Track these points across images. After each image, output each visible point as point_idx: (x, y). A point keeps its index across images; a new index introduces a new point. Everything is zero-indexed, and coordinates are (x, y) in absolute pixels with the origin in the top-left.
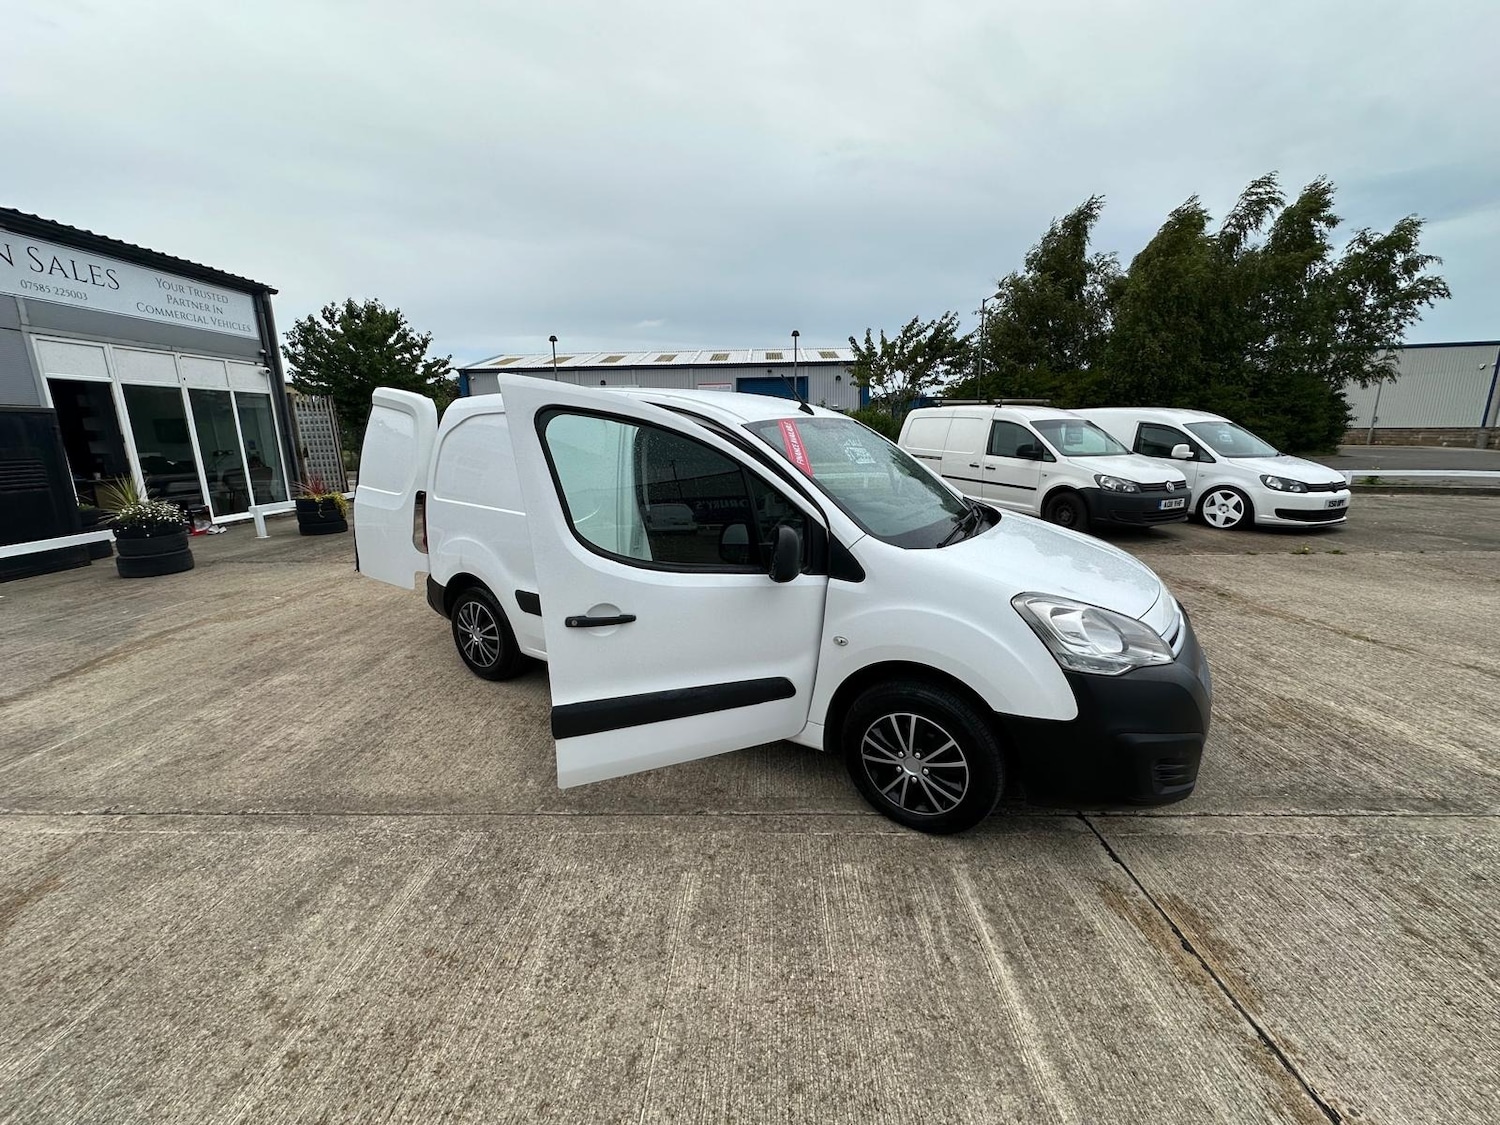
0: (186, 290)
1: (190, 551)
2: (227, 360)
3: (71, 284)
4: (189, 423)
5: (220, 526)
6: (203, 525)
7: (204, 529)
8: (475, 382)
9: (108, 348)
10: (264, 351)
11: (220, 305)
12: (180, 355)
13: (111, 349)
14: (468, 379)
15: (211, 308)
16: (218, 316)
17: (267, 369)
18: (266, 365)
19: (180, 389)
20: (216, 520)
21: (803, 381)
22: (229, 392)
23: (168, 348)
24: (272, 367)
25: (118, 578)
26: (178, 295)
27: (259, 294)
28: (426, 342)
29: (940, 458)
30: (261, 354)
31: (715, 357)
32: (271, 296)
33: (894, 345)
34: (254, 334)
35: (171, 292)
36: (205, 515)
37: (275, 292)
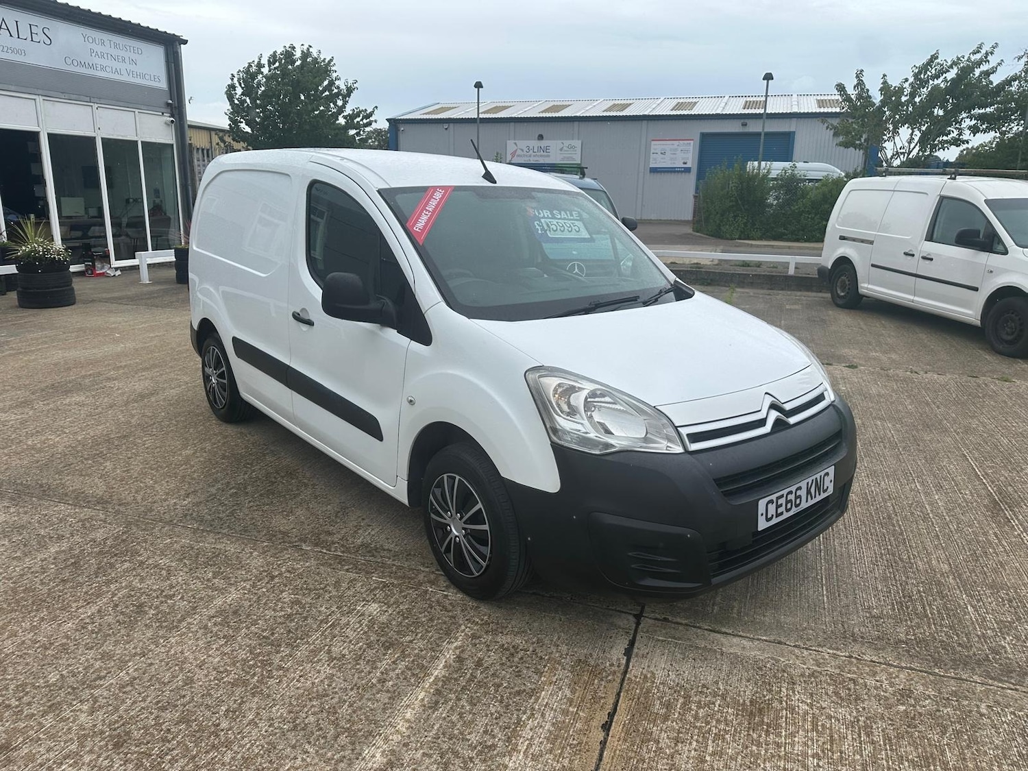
0: (107, 43)
1: (73, 289)
2: (137, 111)
3: (15, 43)
4: (100, 169)
5: (116, 269)
6: (102, 268)
7: (104, 271)
8: (406, 134)
9: (39, 99)
10: (171, 102)
11: (133, 56)
12: (96, 106)
13: (41, 100)
14: (397, 130)
15: (127, 60)
16: (132, 67)
17: (173, 119)
18: (172, 116)
19: (95, 138)
20: (116, 264)
21: (788, 137)
22: (137, 141)
23: (88, 99)
24: (176, 116)
25: (17, 307)
26: (98, 48)
27: (170, 44)
28: (350, 91)
29: (871, 243)
30: (168, 105)
31: (679, 106)
32: (182, 46)
33: (900, 90)
34: (163, 85)
35: (93, 46)
36: (106, 257)
37: (185, 42)
